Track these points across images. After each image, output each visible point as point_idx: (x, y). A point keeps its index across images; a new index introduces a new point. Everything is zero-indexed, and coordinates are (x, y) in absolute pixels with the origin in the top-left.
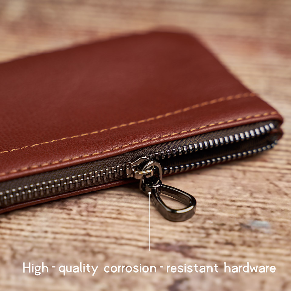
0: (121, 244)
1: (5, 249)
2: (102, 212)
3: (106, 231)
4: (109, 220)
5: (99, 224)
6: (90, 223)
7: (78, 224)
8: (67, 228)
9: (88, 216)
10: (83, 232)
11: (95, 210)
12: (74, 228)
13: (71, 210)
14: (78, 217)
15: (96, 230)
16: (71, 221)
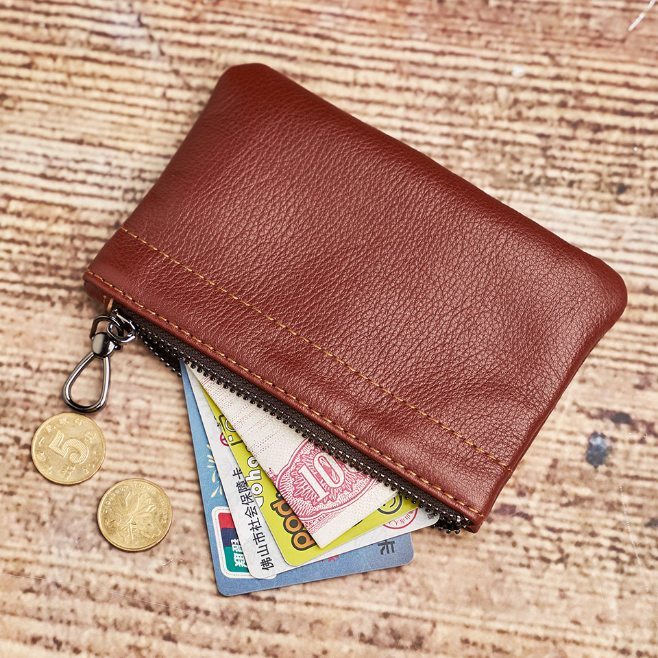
0: (180, 491)
1: (42, 498)
2: (157, 428)
3: (162, 464)
4: (166, 444)
5: (154, 452)
6: (143, 450)
7: (128, 452)
8: (114, 460)
9: (140, 436)
10: (134, 467)
11: (149, 423)
12: (123, 460)
13: (118, 423)
14: (127, 438)
15: (151, 463)
16: (119, 446)
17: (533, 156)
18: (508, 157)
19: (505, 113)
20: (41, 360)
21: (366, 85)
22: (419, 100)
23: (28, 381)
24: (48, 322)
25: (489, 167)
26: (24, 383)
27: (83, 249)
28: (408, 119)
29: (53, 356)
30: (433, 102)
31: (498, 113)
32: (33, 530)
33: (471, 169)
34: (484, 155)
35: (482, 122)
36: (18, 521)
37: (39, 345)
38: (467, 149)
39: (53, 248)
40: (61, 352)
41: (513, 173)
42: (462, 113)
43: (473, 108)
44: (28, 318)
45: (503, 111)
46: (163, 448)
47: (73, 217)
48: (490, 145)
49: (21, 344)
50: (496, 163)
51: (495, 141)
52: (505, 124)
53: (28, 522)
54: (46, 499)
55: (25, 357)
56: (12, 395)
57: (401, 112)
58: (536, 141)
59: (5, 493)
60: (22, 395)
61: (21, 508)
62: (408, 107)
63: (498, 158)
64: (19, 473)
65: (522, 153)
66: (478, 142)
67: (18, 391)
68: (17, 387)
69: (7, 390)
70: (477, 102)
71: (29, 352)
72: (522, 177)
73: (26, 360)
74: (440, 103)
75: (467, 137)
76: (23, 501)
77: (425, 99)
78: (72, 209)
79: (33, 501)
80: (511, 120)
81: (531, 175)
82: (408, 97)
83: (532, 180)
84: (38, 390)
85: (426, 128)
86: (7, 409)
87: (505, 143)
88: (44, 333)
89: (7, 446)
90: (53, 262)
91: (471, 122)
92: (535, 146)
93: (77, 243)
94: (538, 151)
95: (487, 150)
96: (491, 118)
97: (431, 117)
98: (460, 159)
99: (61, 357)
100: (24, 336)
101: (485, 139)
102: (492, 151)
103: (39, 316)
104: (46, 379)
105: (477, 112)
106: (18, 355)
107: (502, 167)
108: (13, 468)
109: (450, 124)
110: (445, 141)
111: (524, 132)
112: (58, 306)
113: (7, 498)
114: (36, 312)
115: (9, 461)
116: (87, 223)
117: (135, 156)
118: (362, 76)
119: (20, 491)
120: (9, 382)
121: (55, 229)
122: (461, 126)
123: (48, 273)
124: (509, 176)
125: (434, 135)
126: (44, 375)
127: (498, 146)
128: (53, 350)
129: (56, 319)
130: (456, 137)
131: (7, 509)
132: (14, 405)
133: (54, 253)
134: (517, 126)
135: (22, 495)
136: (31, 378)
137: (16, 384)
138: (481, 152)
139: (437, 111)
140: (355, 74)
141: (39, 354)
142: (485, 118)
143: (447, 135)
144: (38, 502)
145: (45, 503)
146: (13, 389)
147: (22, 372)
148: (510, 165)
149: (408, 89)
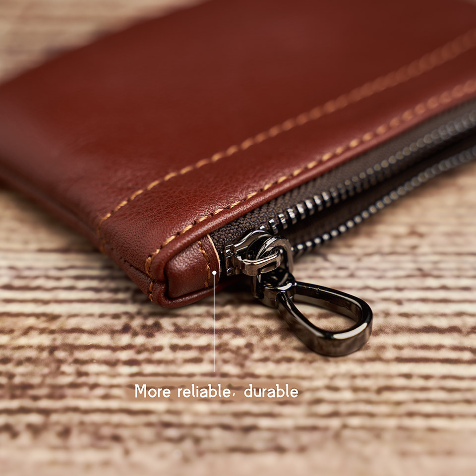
27: (70, 360)
39: (19, 363)
47: (54, 326)
78: (53, 318)
90: (17, 380)
93: (60, 354)
121: (23, 341)
133: (21, 370)
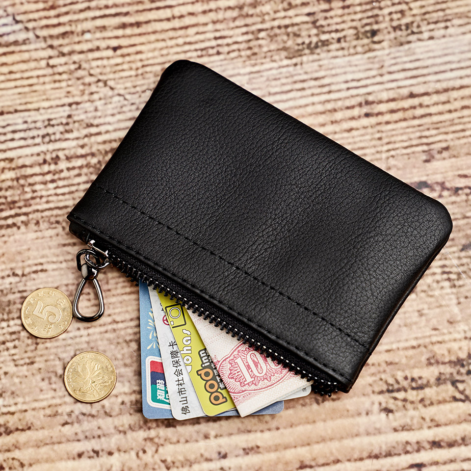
17: (308, 29)
18: (291, 35)
19: (280, 7)
20: (23, 268)
21: (181, 17)
22: (220, 15)
23: (19, 285)
24: (19, 241)
25: (281, 46)
26: (17, 287)
28: (217, 31)
29: (30, 262)
30: (230, 14)
31: (275, 8)
32: (55, 383)
33: (270, 51)
34: (275, 39)
35: (266, 17)
36: (43, 380)
37: (18, 258)
38: (263, 39)
40: (35, 258)
41: (298, 45)
42: (252, 16)
43: (258, 10)
44: (5, 242)
45: (278, 5)
46: (124, 300)
48: (277, 31)
49: (6, 261)
50: (285, 42)
51: (279, 27)
52: (282, 14)
53: (50, 378)
54: (57, 359)
55: (12, 269)
56: (11, 297)
57: (210, 27)
58: (307, 19)
59: (28, 364)
60: (18, 295)
61: (42, 371)
62: (214, 22)
63: (285, 38)
64: (33, 347)
65: (300, 30)
66: (268, 32)
67: (14, 293)
68: (13, 291)
69: (7, 295)
70: (259, 5)
71: (13, 265)
72: (305, 46)
73: (13, 271)
74: (235, 13)
75: (260, 30)
76: (42, 365)
77: (224, 14)
79: (48, 363)
80: (285, 10)
81: (310, 43)
82: (212, 16)
83: (313, 45)
84: (27, 288)
85: (231, 33)
86: (11, 307)
87: (286, 27)
88: (19, 249)
89: (19, 332)
91: (259, 19)
92: (307, 23)
94: (310, 25)
95: (276, 35)
96: (272, 13)
97: (232, 25)
98: (260, 46)
99: (36, 262)
100: (6, 255)
101: (272, 28)
102: (279, 35)
103: (12, 238)
104: (30, 279)
105: (261, 12)
106: (6, 269)
107: (290, 43)
108: (28, 345)
109: (246, 25)
110: (246, 37)
111: (296, 15)
112: (23, 228)
113: (30, 367)
114: (9, 236)
115: (23, 342)
116: (24, 166)
117: (42, 111)
118: (177, 11)
119: (37, 359)
120: (6, 289)
122: (254, 24)
123: (8, 208)
124: (296, 48)
125: (238, 35)
126: (28, 277)
127: (283, 30)
128: (29, 259)
129: (24, 237)
130: (253, 33)
131: (33, 374)
132: (15, 303)
134: (291, 13)
135: (40, 362)
136: (20, 281)
137: (11, 289)
138: (272, 38)
139: (234, 19)
140: (172, 11)
141: (20, 264)
142: (268, 14)
143: (247, 33)
144: (52, 363)
145: (57, 362)
146: (11, 292)
147: (13, 279)
148: (295, 40)
149: (210, 11)
